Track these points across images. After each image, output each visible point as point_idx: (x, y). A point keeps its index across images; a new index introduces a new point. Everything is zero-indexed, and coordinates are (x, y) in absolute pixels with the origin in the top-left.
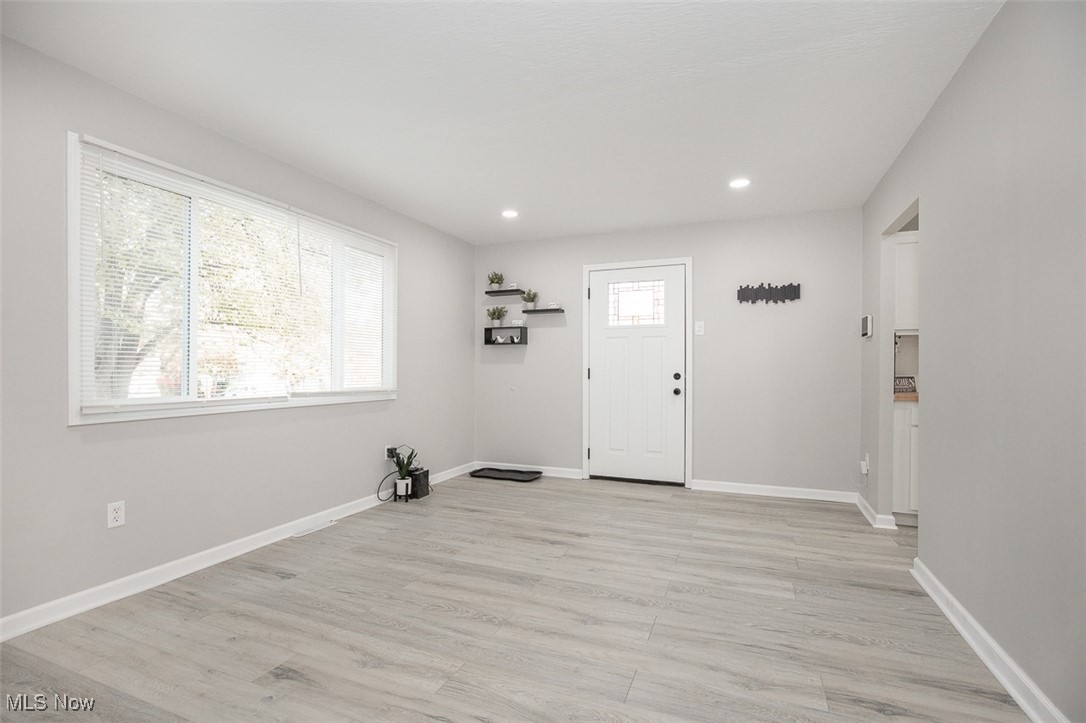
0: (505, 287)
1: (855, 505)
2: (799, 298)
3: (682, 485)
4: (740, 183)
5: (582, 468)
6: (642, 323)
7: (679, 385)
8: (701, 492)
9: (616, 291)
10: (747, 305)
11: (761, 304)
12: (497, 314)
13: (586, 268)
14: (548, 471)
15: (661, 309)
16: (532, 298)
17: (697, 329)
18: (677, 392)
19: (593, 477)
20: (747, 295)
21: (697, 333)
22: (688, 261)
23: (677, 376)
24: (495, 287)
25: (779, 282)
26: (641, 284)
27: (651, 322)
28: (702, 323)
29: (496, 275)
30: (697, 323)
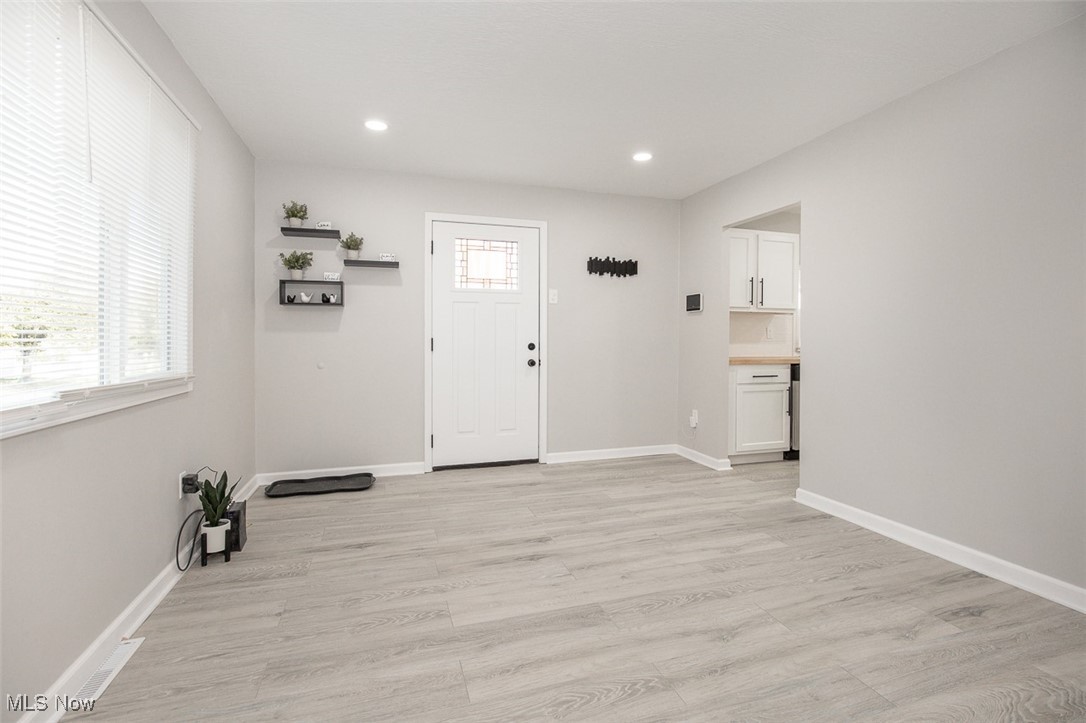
0: (308, 225)
1: (676, 455)
2: (636, 273)
3: (536, 461)
4: (642, 157)
5: (423, 460)
6: (495, 287)
7: (533, 355)
8: (559, 465)
9: (464, 248)
10: (595, 276)
11: (607, 276)
12: (298, 262)
13: (429, 216)
14: (378, 471)
15: (514, 273)
16: (353, 244)
17: (551, 296)
18: (532, 363)
19: (436, 469)
20: (597, 266)
21: (551, 302)
22: (544, 225)
23: (531, 347)
24: (296, 223)
25: (621, 258)
26: (494, 244)
27: (502, 287)
28: (556, 291)
29: (295, 205)
30: (551, 291)
